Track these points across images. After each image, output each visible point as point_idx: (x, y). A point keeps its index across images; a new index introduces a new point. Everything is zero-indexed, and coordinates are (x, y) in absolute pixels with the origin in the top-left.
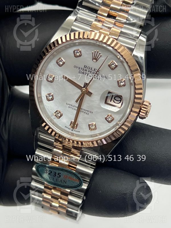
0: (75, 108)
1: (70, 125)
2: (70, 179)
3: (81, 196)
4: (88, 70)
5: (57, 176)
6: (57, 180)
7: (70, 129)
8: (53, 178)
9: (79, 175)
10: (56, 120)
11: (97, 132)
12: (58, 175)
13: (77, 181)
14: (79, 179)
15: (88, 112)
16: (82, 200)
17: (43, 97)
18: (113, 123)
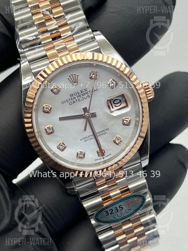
0: (90, 138)
1: (98, 154)
2: (132, 204)
4: (76, 97)
5: (119, 210)
6: (121, 214)
7: (101, 159)
8: (117, 214)
10: (83, 162)
12: (120, 208)
13: (139, 199)
14: (140, 196)
17: (55, 151)
18: (133, 123)
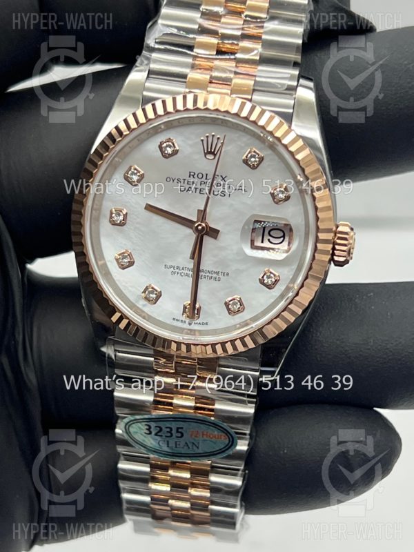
0: (186, 272)
1: (184, 312)
2: (205, 437)
3: (238, 470)
5: (174, 436)
6: (176, 444)
7: (185, 322)
8: (168, 442)
9: (225, 425)
10: (149, 309)
11: (246, 316)
13: (223, 438)
14: (227, 432)
15: (216, 275)
16: (242, 478)
17: (109, 261)
18: (280, 288)
